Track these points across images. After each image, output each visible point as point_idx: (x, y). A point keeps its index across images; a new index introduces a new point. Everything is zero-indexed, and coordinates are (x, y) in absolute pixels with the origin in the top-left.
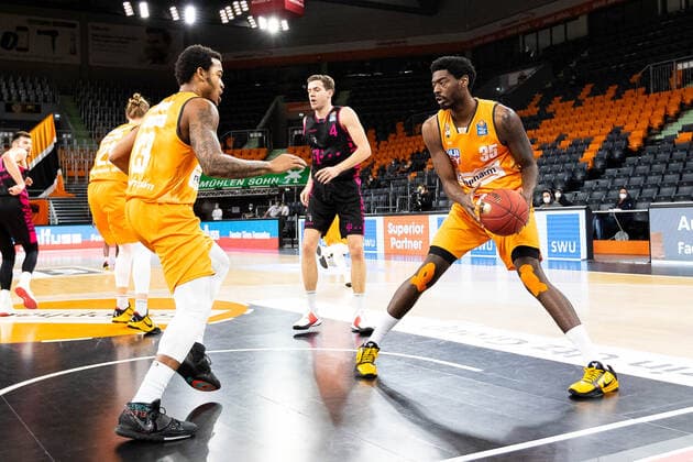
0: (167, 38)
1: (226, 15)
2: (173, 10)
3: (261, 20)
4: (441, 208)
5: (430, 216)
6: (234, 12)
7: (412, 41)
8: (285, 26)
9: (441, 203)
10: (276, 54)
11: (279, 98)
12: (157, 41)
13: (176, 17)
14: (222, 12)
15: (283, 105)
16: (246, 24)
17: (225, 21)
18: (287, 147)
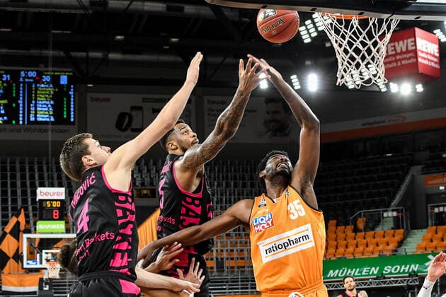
8: (420, 88)
13: (297, 85)
16: (375, 88)
17: (351, 86)
18: (426, 227)
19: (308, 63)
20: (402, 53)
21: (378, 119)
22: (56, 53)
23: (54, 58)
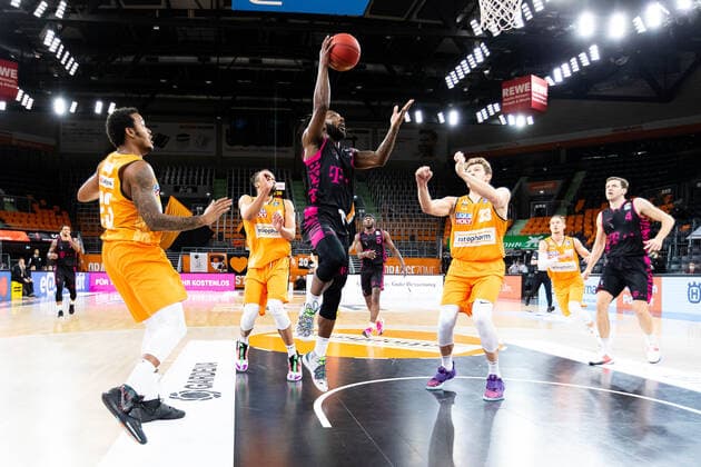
0: (435, 137)
1: (481, 116)
2: (440, 115)
3: (510, 117)
4: (673, 271)
5: (663, 279)
6: (488, 113)
7: (647, 126)
8: (530, 121)
9: (673, 266)
10: (522, 143)
11: (523, 179)
12: (427, 140)
13: (442, 120)
14: (479, 114)
15: (527, 185)
16: (498, 122)
17: (480, 120)
18: (529, 217)
19: (451, 105)
20: (520, 94)
21: (497, 145)
22: (280, 99)
23: (278, 102)
